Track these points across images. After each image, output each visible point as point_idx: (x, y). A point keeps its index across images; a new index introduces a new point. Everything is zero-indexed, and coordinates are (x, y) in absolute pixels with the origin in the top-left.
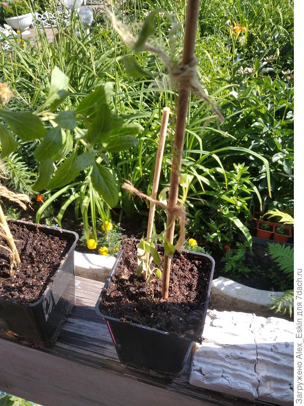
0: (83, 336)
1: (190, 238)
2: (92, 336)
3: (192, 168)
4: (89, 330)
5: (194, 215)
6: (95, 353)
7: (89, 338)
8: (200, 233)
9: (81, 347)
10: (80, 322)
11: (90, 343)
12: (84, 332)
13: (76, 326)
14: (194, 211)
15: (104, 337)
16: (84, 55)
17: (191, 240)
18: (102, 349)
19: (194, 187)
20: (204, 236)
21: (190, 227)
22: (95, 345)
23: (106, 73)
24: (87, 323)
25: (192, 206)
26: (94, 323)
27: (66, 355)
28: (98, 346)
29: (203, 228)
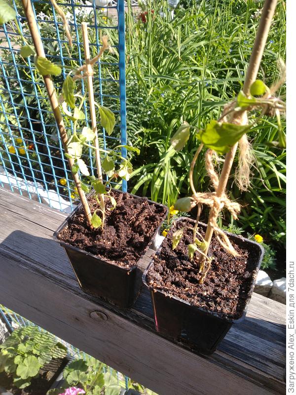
0: (242, 348)
1: (256, 234)
2: (251, 349)
3: (271, 163)
4: (247, 341)
5: (263, 211)
6: (257, 368)
7: (248, 350)
8: (267, 230)
9: (242, 360)
10: (237, 331)
11: (250, 356)
12: (242, 344)
13: (232, 335)
14: (264, 207)
15: (264, 353)
16: (169, 37)
17: (258, 236)
18: (264, 365)
19: (269, 183)
20: (271, 234)
21: (258, 223)
22: (256, 360)
23: (190, 57)
24: (243, 333)
25: (262, 201)
26: (250, 335)
27: (224, 364)
28: (259, 362)
29: (271, 225)
